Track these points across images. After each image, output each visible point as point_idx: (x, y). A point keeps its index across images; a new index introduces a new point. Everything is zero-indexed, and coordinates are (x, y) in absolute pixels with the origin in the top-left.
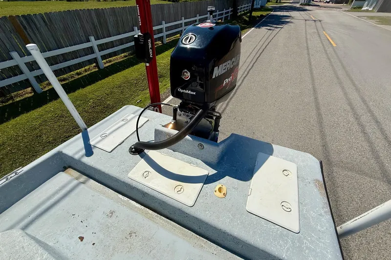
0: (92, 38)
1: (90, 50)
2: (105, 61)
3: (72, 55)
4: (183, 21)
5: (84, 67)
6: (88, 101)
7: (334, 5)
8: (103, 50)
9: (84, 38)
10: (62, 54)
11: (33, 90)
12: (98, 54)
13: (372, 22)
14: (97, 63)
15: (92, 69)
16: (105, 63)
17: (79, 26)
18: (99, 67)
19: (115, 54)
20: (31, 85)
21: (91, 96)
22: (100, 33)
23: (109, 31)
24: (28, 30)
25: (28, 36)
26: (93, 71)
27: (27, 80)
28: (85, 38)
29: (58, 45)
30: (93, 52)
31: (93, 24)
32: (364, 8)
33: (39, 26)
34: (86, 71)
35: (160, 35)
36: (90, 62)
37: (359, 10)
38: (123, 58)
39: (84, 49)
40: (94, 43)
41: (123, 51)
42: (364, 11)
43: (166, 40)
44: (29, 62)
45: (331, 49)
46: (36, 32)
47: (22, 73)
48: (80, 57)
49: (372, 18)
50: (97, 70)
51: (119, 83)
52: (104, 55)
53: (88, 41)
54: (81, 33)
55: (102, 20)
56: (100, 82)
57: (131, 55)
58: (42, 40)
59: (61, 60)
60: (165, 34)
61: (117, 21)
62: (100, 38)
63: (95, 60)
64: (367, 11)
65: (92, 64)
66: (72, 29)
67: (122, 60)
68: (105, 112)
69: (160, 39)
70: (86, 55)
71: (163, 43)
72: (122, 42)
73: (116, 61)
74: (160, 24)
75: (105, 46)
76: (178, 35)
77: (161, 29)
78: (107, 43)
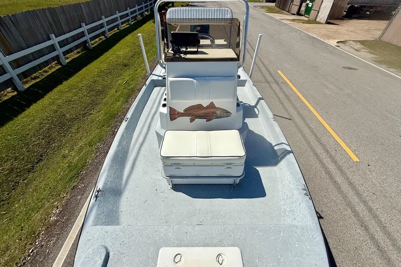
0: (53, 36)
1: (52, 48)
4: (118, 15)
8: (64, 46)
10: (32, 53)
12: (60, 51)
13: (263, 11)
14: (59, 60)
17: (39, 25)
18: (61, 64)
20: (13, 84)
22: (56, 31)
28: (46, 37)
29: (27, 45)
30: (55, 50)
31: (49, 22)
33: (9, 27)
35: (103, 30)
36: (53, 59)
39: (47, 47)
40: (55, 40)
41: (77, 47)
42: (257, 1)
43: (109, 34)
47: (5, 72)
49: (262, 7)
53: (49, 39)
55: (55, 19)
60: (106, 28)
61: (67, 18)
63: (57, 58)
65: (54, 61)
66: (34, 28)
67: (77, 56)
69: (103, 33)
70: (50, 53)
71: (106, 37)
72: (74, 38)
73: (73, 58)
74: (101, 19)
75: (62, 44)
76: (116, 29)
77: (102, 23)
78: (63, 41)
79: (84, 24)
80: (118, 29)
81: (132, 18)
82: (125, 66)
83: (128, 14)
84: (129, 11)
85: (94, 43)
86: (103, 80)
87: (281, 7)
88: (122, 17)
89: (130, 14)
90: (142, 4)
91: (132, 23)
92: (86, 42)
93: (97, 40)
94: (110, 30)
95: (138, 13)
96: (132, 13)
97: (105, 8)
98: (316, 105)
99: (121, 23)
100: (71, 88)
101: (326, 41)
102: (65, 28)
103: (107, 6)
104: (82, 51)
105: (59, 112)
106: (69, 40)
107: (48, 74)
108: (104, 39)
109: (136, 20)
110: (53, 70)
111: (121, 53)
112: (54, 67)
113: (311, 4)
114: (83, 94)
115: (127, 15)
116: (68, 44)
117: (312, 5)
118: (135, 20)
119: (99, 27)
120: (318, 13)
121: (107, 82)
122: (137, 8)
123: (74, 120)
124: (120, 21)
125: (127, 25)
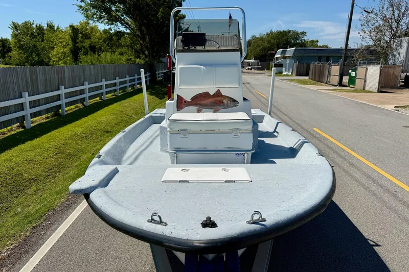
0: (26, 94)
4: (104, 83)
7: (256, 71)
12: (28, 111)
13: (293, 83)
15: (15, 129)
18: (24, 127)
26: (18, 131)
28: (18, 94)
31: (26, 81)
32: (284, 73)
34: (9, 131)
35: (83, 96)
37: (281, 74)
40: (27, 99)
41: (47, 111)
42: (284, 75)
45: (264, 99)
49: (292, 80)
52: (34, 113)
55: (34, 78)
60: (87, 95)
61: (46, 80)
64: (287, 75)
69: (83, 100)
70: (16, 112)
71: (84, 105)
72: (47, 101)
73: (39, 122)
74: (83, 85)
75: (33, 104)
76: (98, 98)
77: (84, 89)
78: (34, 101)
79: (63, 87)
80: (101, 99)
81: (120, 89)
82: (107, 132)
83: (115, 83)
84: (118, 81)
85: (69, 110)
86: (77, 144)
87: (317, 79)
88: (107, 86)
89: (118, 84)
90: (134, 76)
91: (120, 94)
92: (59, 107)
93: (73, 107)
94: (91, 97)
95: (128, 84)
96: (121, 83)
97: (91, 73)
98: (367, 155)
99: (106, 92)
100: (34, 148)
101: (380, 106)
102: (41, 88)
103: (93, 72)
104: (52, 117)
105: (15, 171)
106: (41, 102)
107: (6, 136)
108: (82, 107)
109: (125, 91)
110: (13, 133)
111: (103, 119)
112: (15, 130)
113: (354, 73)
114: (48, 155)
115: (115, 85)
116: (39, 106)
117: (356, 74)
118: (123, 92)
119: (79, 93)
120: (365, 81)
121: (81, 146)
122: (128, 78)
123: (32, 181)
124: (105, 90)
125: (112, 96)
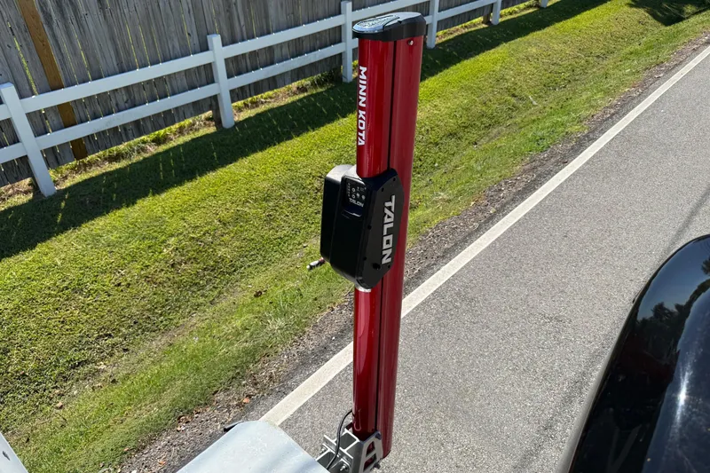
0: (215, 40)
1: (205, 75)
2: (240, 103)
3: (152, 90)
5: (179, 121)
6: (164, 242)
8: (239, 73)
9: (193, 41)
10: (127, 88)
11: (35, 186)
12: (224, 85)
14: (217, 110)
15: (200, 126)
16: (240, 110)
17: (185, 6)
18: (219, 123)
19: (272, 83)
20: (30, 174)
21: (175, 224)
22: (240, 24)
23: (267, 16)
24: (55, 26)
25: (51, 41)
26: (202, 132)
27: (24, 160)
28: (196, 41)
29: (120, 63)
30: (211, 80)
33: (83, 11)
34: (181, 131)
36: (197, 107)
38: (295, 94)
39: (187, 72)
40: (219, 53)
41: (299, 73)
44: (40, 111)
46: (73, 28)
47: (15, 140)
48: (174, 94)
50: (212, 129)
51: (266, 185)
52: (242, 88)
53: (204, 47)
54: (189, 26)
56: (211, 176)
57: (321, 86)
58: (84, 50)
59: (122, 104)
62: (238, 36)
63: (213, 103)
65: (203, 112)
66: (167, 15)
67: (289, 100)
68: (204, 286)
80: (487, 21)
92: (335, 59)
102: (276, 14)
